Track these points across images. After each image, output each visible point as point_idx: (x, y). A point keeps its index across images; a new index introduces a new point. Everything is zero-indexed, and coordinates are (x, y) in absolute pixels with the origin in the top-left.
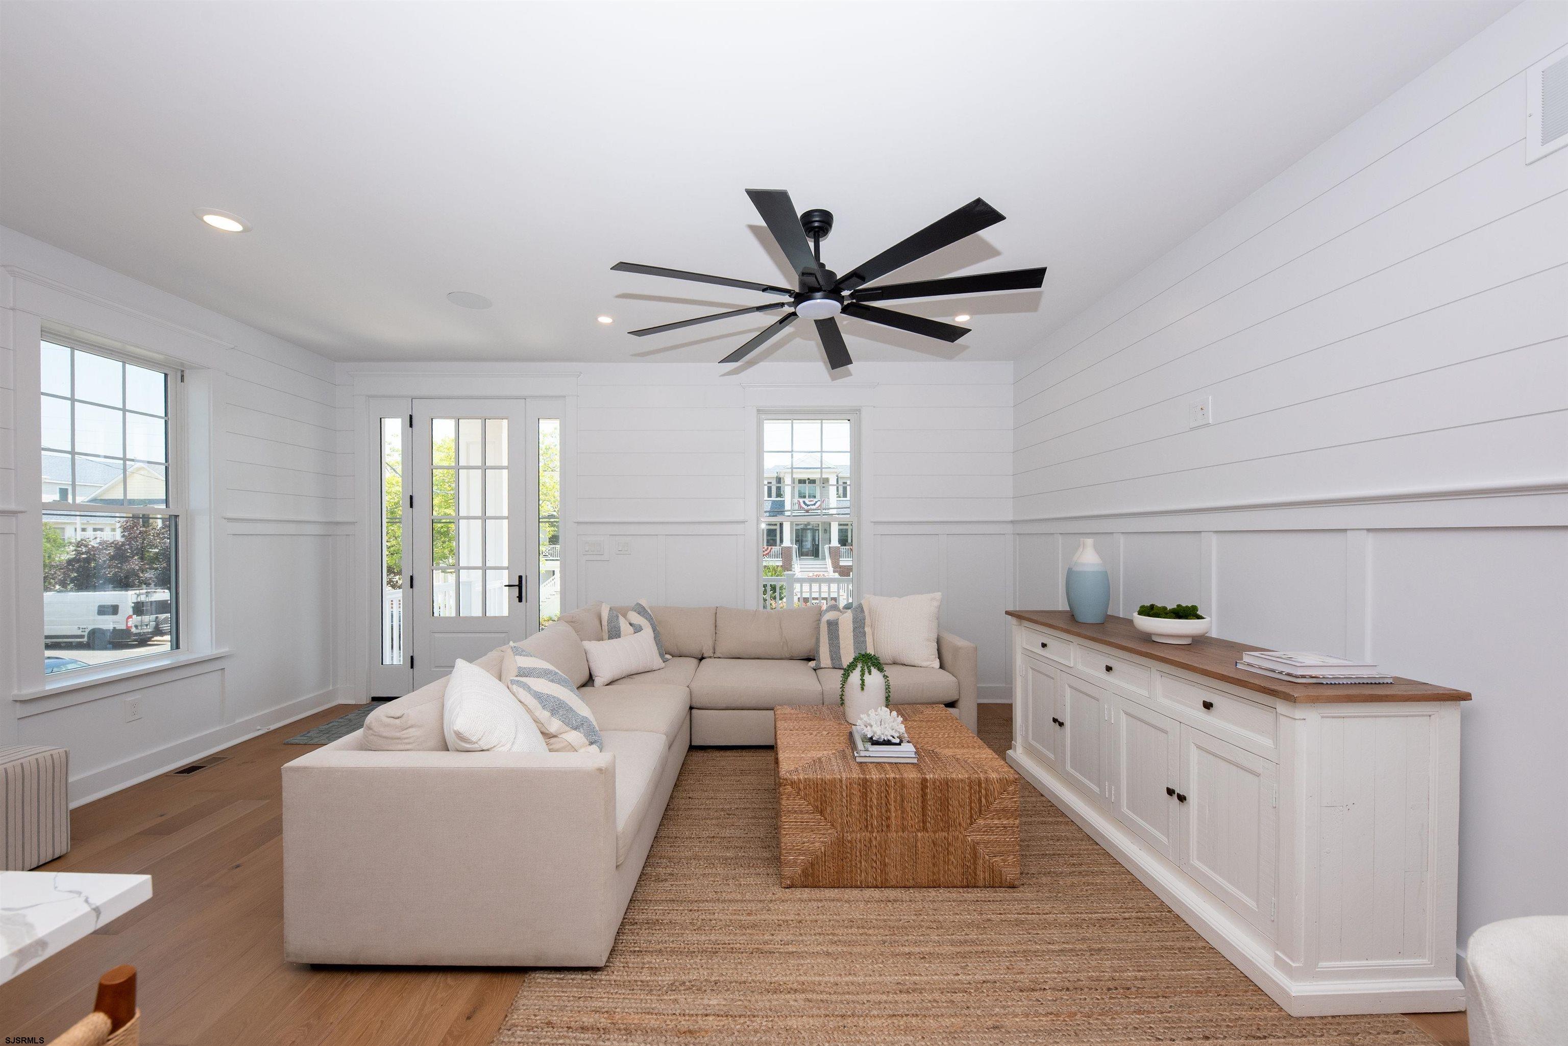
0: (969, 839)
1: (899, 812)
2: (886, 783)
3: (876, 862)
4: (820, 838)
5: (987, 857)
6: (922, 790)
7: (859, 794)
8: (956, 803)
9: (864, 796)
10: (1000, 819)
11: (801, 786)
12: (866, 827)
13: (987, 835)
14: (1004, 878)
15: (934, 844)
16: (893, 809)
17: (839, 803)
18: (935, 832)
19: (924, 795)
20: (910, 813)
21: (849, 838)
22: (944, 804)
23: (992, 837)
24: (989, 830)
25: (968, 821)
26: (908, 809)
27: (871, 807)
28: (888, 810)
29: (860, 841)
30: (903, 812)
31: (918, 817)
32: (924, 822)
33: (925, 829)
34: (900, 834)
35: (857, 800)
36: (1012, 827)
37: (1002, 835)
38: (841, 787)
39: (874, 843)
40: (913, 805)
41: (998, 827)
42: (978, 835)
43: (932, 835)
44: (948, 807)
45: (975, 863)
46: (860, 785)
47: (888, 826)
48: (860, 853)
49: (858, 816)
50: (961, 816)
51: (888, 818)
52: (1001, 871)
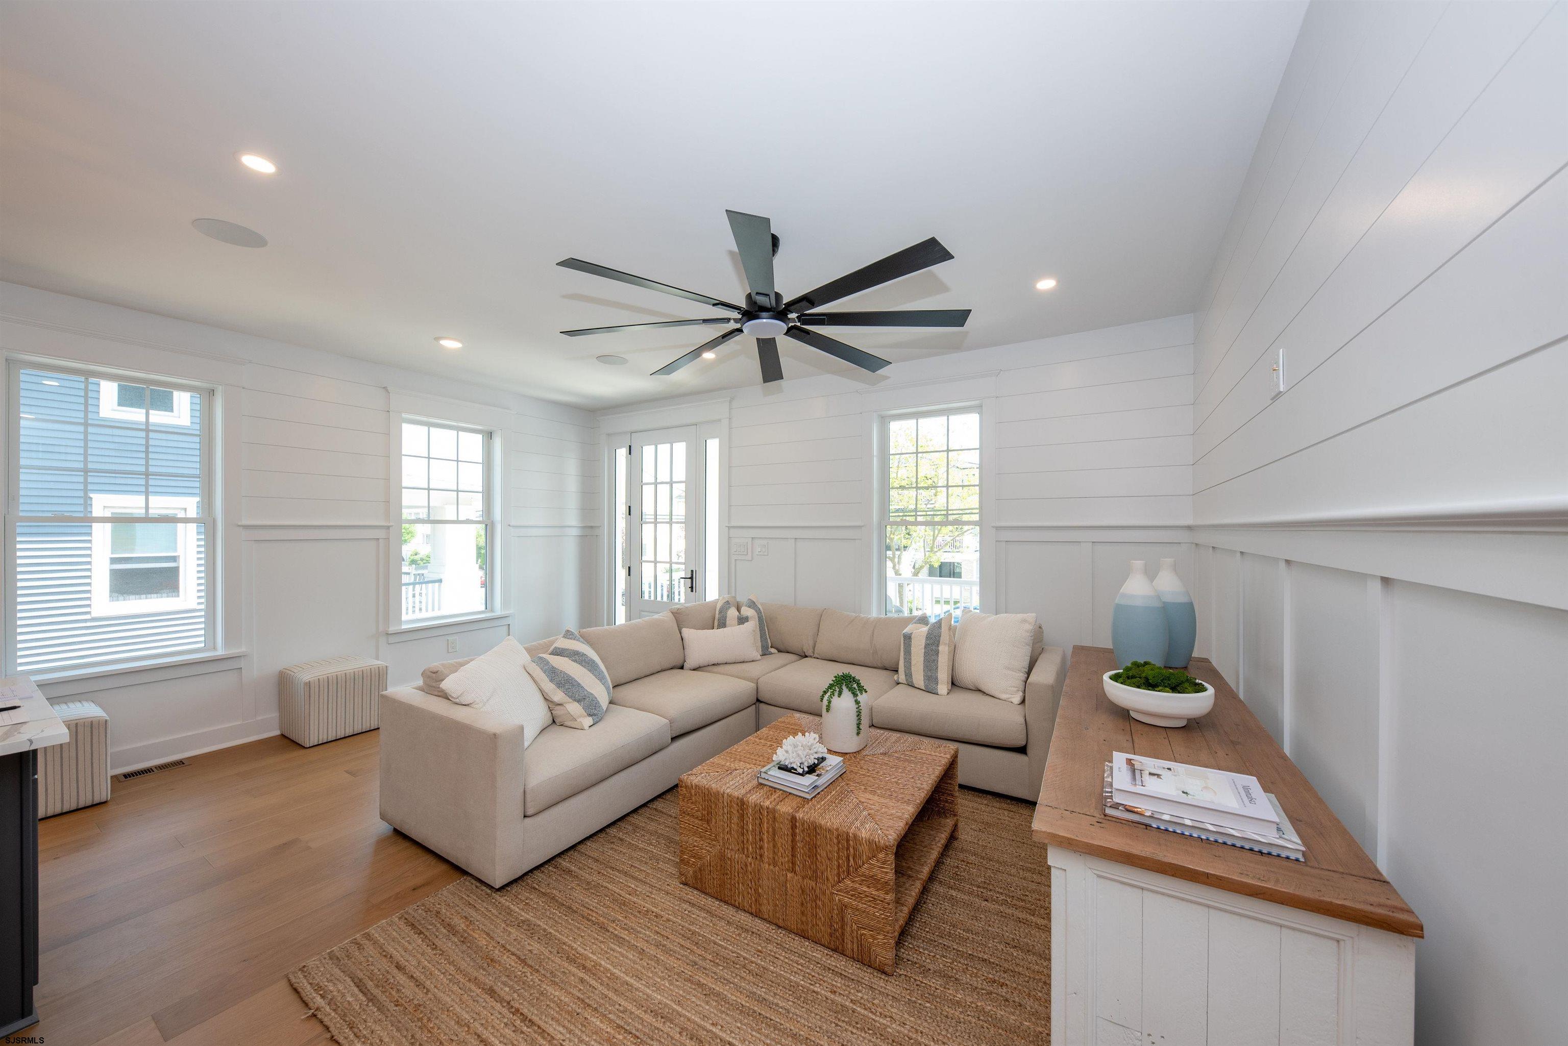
0: (837, 898)
1: (771, 844)
2: (760, 810)
3: (751, 888)
4: (707, 846)
5: (855, 927)
6: (792, 828)
7: (737, 814)
8: (824, 854)
9: (742, 817)
10: (869, 887)
11: (693, 792)
12: (743, 849)
13: (855, 900)
14: (873, 957)
15: (803, 891)
16: (766, 840)
17: (722, 817)
18: (803, 878)
19: (794, 835)
20: (781, 849)
21: (729, 855)
22: (813, 850)
23: (861, 905)
24: (857, 895)
25: (836, 879)
26: (779, 845)
27: (747, 831)
28: (761, 840)
29: (738, 862)
30: (774, 846)
31: (788, 856)
32: (793, 863)
33: (793, 871)
34: (771, 867)
35: (735, 820)
36: (882, 901)
37: (870, 906)
38: (723, 802)
39: (749, 869)
40: (783, 841)
41: (868, 896)
42: (846, 897)
43: (801, 880)
44: (816, 856)
45: (842, 927)
46: (738, 805)
47: (761, 856)
48: (738, 874)
49: (736, 836)
50: (829, 869)
51: (761, 848)
52: (870, 949)
